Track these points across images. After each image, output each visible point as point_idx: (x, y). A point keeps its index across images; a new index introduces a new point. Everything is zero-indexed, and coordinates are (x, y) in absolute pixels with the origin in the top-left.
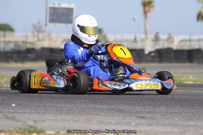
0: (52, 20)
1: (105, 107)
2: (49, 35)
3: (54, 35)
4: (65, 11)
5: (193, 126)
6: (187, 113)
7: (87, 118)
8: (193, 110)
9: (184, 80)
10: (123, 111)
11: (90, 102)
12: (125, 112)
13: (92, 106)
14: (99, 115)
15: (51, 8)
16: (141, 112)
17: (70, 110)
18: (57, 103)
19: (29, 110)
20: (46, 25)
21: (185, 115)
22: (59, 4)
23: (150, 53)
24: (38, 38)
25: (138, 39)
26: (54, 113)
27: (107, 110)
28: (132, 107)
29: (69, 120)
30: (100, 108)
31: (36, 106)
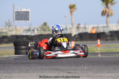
0: (17, 19)
1: (48, 67)
2: (15, 28)
3: (18, 28)
4: (24, 13)
5: (99, 76)
6: (96, 69)
7: (37, 74)
8: (99, 67)
9: (95, 51)
10: (58, 69)
11: (39, 65)
13: (40, 67)
14: (45, 72)
15: (16, 12)
16: (69, 70)
17: (27, 70)
18: (19, 66)
19: (3, 71)
20: (14, 22)
21: (95, 70)
22: (21, 9)
23: (75, 36)
24: (9, 29)
25: (68, 28)
26: (18, 73)
27: (49, 69)
28: (64, 67)
29: (27, 76)
30: (45, 68)
31: (7, 69)
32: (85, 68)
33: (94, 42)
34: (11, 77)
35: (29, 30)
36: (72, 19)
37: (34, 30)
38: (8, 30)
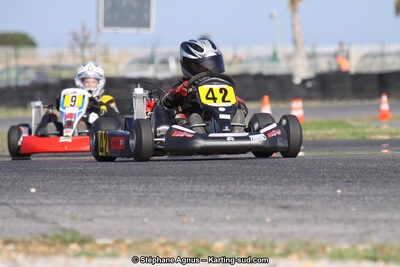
0: (110, 23)
1: (214, 188)
2: (105, 53)
3: (114, 52)
4: (135, 4)
5: (386, 221)
6: (375, 196)
7: (177, 212)
8: (386, 191)
9: (371, 134)
10: (249, 195)
11: (184, 180)
12: (251, 198)
13: (186, 187)
14: (202, 205)
16: (285, 197)
17: (144, 197)
18: (118, 184)
19: (63, 199)
20: (99, 31)
21: (371, 201)
23: (304, 81)
24: (83, 58)
25: (280, 55)
26: (113, 205)
27: (218, 194)
28: (266, 187)
29: (142, 217)
30: (203, 191)
31: (78, 191)
32: (339, 191)
33: (367, 103)
34: (91, 220)
35: (150, 61)
36: (293, 26)
37: (165, 62)
38: (79, 61)
